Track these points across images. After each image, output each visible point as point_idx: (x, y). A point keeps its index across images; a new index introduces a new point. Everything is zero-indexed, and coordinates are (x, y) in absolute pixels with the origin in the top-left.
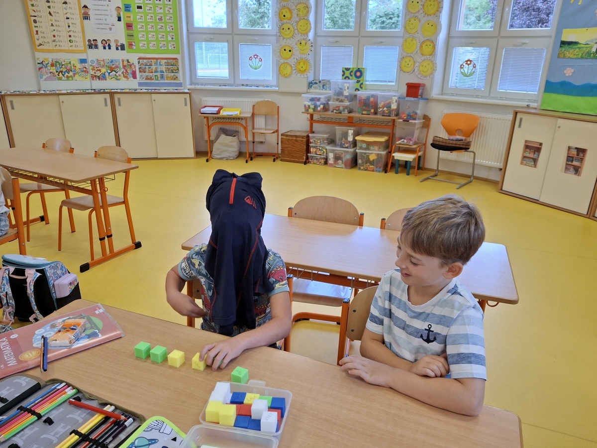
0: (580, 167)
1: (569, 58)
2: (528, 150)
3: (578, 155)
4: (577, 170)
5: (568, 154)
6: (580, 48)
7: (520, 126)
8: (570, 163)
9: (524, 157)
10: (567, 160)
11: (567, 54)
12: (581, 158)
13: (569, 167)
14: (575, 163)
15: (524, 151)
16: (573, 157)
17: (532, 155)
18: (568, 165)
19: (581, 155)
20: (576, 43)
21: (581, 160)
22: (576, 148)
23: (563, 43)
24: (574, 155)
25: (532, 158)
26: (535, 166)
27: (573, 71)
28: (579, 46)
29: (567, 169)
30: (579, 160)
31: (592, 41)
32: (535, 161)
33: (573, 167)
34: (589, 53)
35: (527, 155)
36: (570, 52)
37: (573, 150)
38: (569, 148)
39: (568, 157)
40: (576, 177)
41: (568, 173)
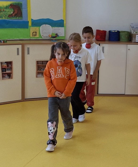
0: (11, 73)
3: (8, 66)
4: (10, 76)
5: (2, 67)
8: (4, 72)
10: (2, 71)
12: (10, 68)
13: (4, 75)
14: (7, 72)
16: (5, 69)
18: (3, 74)
19: (10, 66)
22: (6, 62)
24: (5, 67)
29: (3, 77)
33: (7, 74)
37: (4, 64)
38: (1, 63)
39: (2, 69)
40: (10, 80)
41: (5, 79)
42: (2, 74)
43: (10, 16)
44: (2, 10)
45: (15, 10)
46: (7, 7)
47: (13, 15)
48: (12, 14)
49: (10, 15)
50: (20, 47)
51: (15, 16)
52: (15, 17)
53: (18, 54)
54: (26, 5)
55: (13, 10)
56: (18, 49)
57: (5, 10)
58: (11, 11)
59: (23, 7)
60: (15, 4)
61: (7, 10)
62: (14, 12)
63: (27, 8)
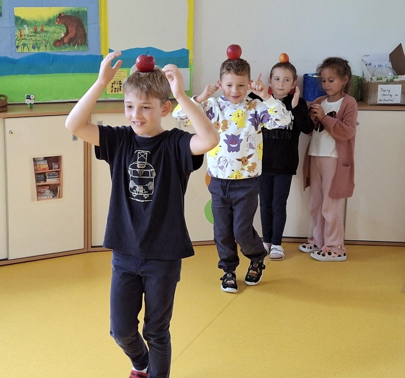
0: (59, 185)
3: (50, 168)
4: (55, 191)
5: (36, 170)
8: (42, 183)
10: (37, 181)
12: (56, 171)
13: (42, 190)
14: (50, 181)
16: (44, 174)
18: (39, 188)
19: (55, 166)
21: (58, 173)
22: (45, 158)
24: (45, 169)
29: (39, 194)
30: (54, 175)
33: (48, 187)
37: (42, 163)
38: (35, 160)
39: (37, 174)
40: (56, 201)
41: (44, 199)
42: (38, 186)
43: (58, 43)
44: (39, 29)
45: (70, 29)
46: (50, 22)
47: (66, 40)
48: (62, 39)
49: (58, 41)
51: (69, 42)
52: (70, 45)
53: (75, 138)
54: (97, 15)
55: (65, 29)
57: (45, 29)
58: (59, 32)
60: (69, 14)
61: (51, 29)
62: (67, 34)
63: (98, 23)
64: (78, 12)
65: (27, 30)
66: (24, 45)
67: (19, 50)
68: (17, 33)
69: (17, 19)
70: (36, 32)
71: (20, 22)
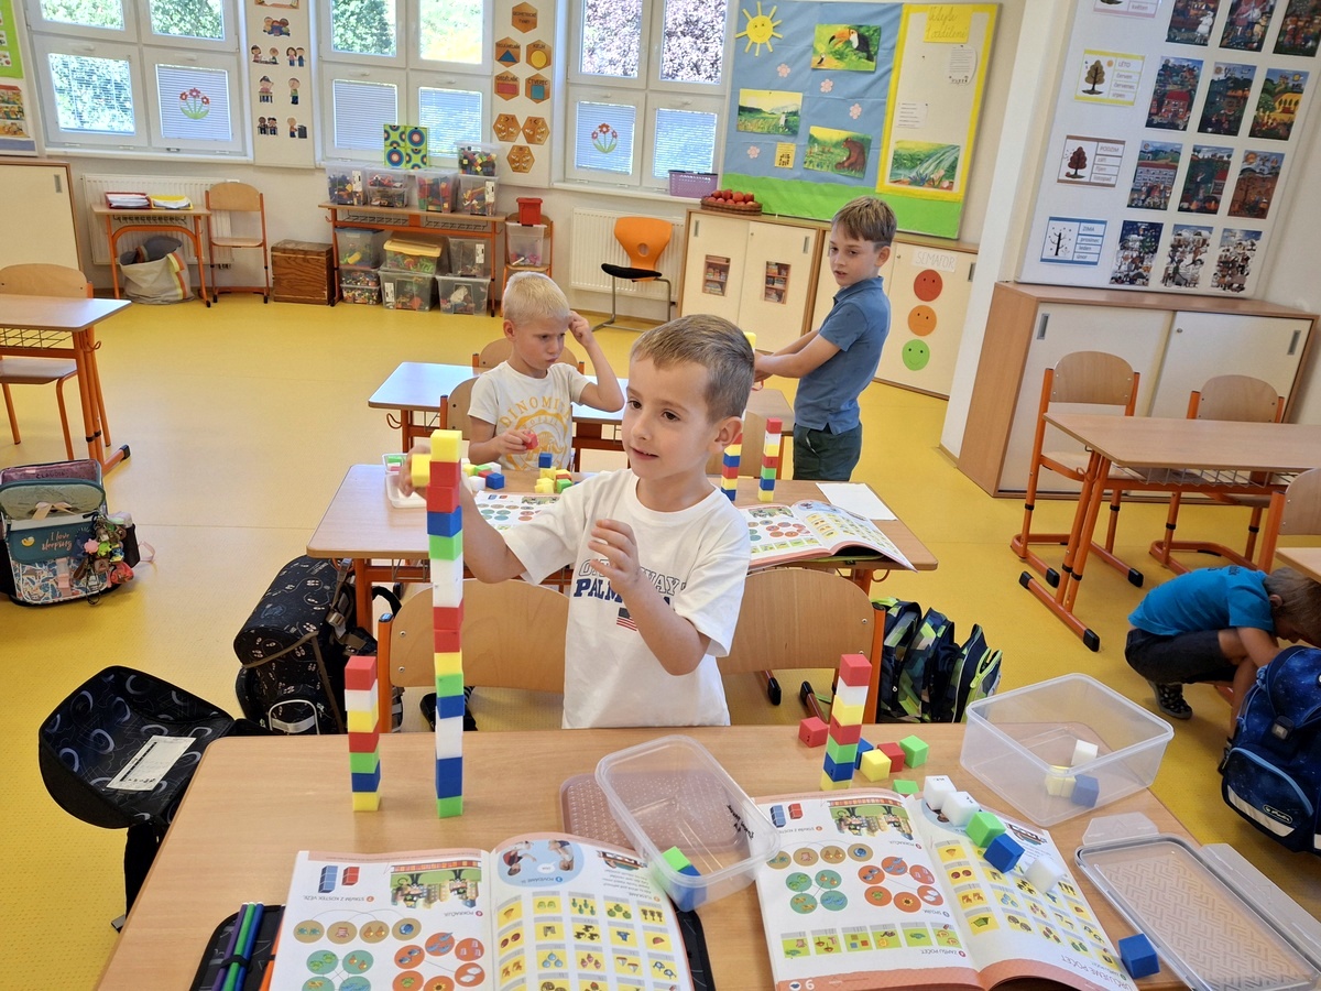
0: (784, 291)
1: (752, 132)
2: (711, 270)
3: (779, 274)
4: (780, 296)
5: (767, 273)
6: (764, 118)
7: (696, 234)
8: (770, 286)
9: (707, 281)
10: (767, 282)
11: (750, 127)
12: (784, 278)
13: (769, 292)
14: (778, 286)
15: (707, 272)
16: (773, 278)
17: (717, 278)
19: (783, 272)
20: (759, 111)
21: (785, 281)
22: (776, 264)
23: (742, 109)
24: (774, 273)
25: (719, 282)
26: (723, 292)
27: (758, 151)
28: (763, 115)
29: (767, 294)
30: (781, 281)
31: (778, 109)
32: (722, 285)
33: (774, 291)
34: (776, 127)
35: (711, 277)
36: (753, 124)
37: (773, 267)
38: (768, 263)
39: (767, 277)
40: (779, 305)
41: (770, 301)
42: (767, 288)
43: (840, 165)
44: (826, 150)
45: (853, 153)
46: (837, 145)
47: (846, 164)
48: (844, 162)
49: (839, 163)
50: (812, 235)
51: (848, 167)
52: (848, 169)
53: (805, 250)
54: (880, 141)
55: (849, 153)
56: (806, 239)
57: (832, 150)
58: (842, 155)
59: (873, 145)
60: (855, 140)
61: (837, 151)
62: (848, 158)
63: (879, 148)
64: (863, 140)
65: (816, 149)
66: (811, 162)
67: (806, 166)
68: (808, 150)
69: (811, 137)
70: (823, 152)
71: (812, 140)
